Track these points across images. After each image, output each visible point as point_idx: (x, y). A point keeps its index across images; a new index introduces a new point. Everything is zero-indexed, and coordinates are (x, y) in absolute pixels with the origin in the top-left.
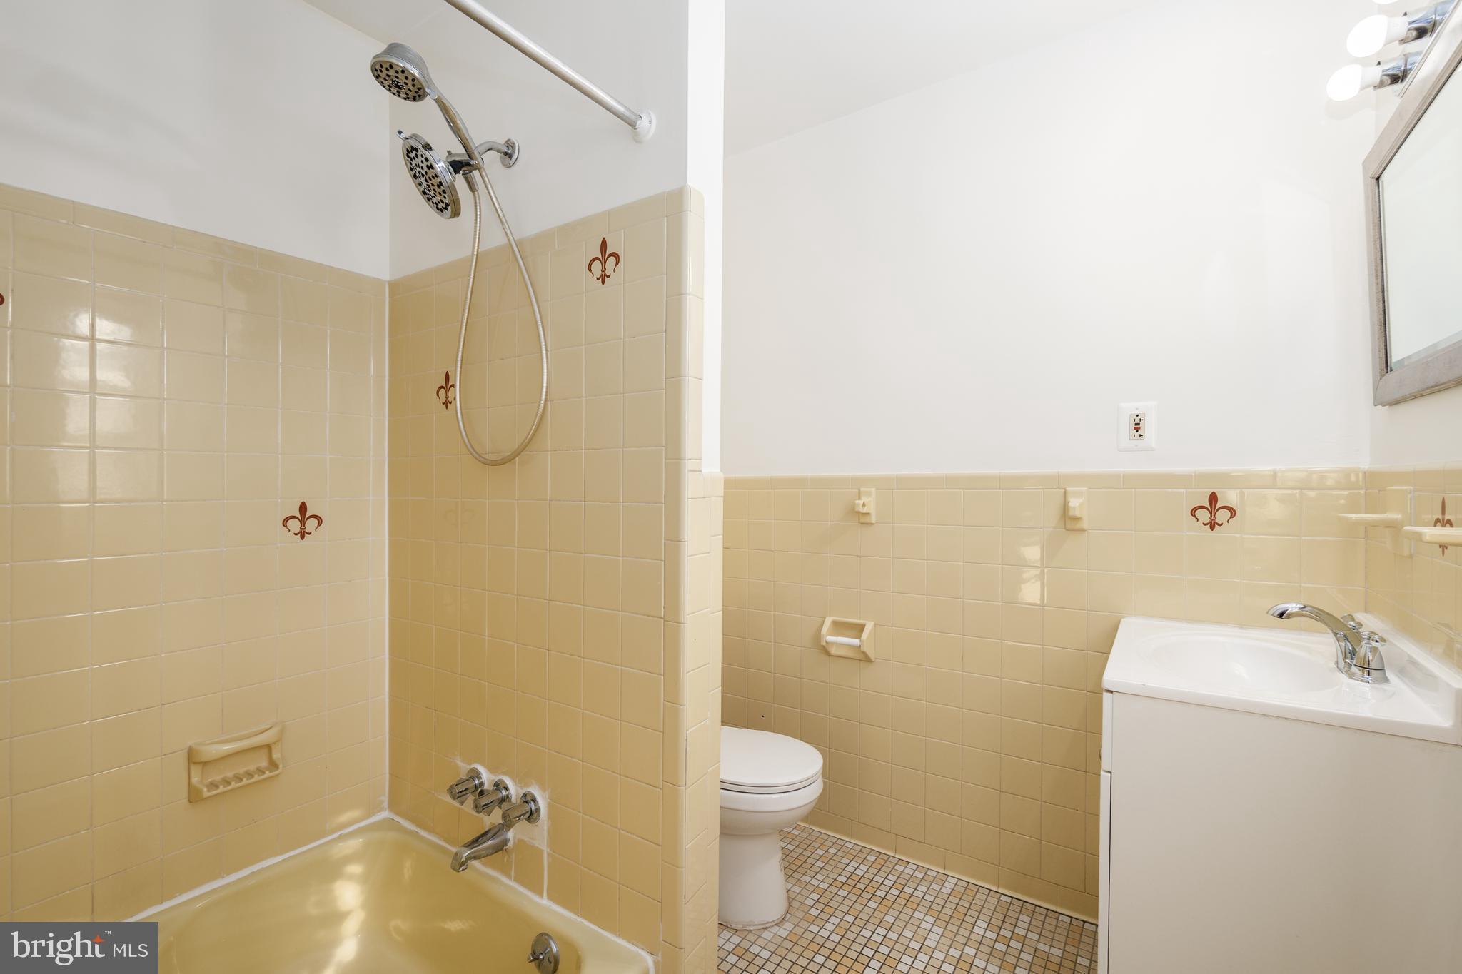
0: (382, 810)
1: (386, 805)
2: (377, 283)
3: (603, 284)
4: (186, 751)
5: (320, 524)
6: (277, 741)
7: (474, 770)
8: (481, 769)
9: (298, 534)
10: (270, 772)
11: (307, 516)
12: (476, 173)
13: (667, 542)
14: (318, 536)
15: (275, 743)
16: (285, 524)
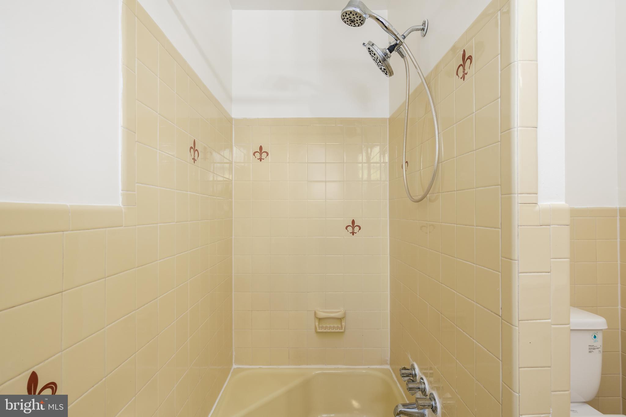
0: (387, 364)
1: (389, 362)
2: (383, 120)
3: (464, 81)
4: (314, 311)
5: (360, 229)
6: (344, 318)
7: (413, 365)
8: (416, 366)
9: (351, 233)
10: (339, 330)
11: (355, 226)
12: (401, 46)
13: (502, 258)
14: (359, 234)
15: (342, 318)
16: (346, 228)
